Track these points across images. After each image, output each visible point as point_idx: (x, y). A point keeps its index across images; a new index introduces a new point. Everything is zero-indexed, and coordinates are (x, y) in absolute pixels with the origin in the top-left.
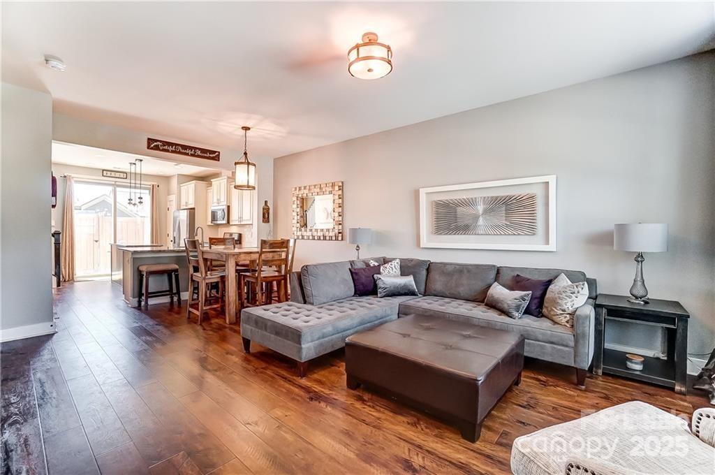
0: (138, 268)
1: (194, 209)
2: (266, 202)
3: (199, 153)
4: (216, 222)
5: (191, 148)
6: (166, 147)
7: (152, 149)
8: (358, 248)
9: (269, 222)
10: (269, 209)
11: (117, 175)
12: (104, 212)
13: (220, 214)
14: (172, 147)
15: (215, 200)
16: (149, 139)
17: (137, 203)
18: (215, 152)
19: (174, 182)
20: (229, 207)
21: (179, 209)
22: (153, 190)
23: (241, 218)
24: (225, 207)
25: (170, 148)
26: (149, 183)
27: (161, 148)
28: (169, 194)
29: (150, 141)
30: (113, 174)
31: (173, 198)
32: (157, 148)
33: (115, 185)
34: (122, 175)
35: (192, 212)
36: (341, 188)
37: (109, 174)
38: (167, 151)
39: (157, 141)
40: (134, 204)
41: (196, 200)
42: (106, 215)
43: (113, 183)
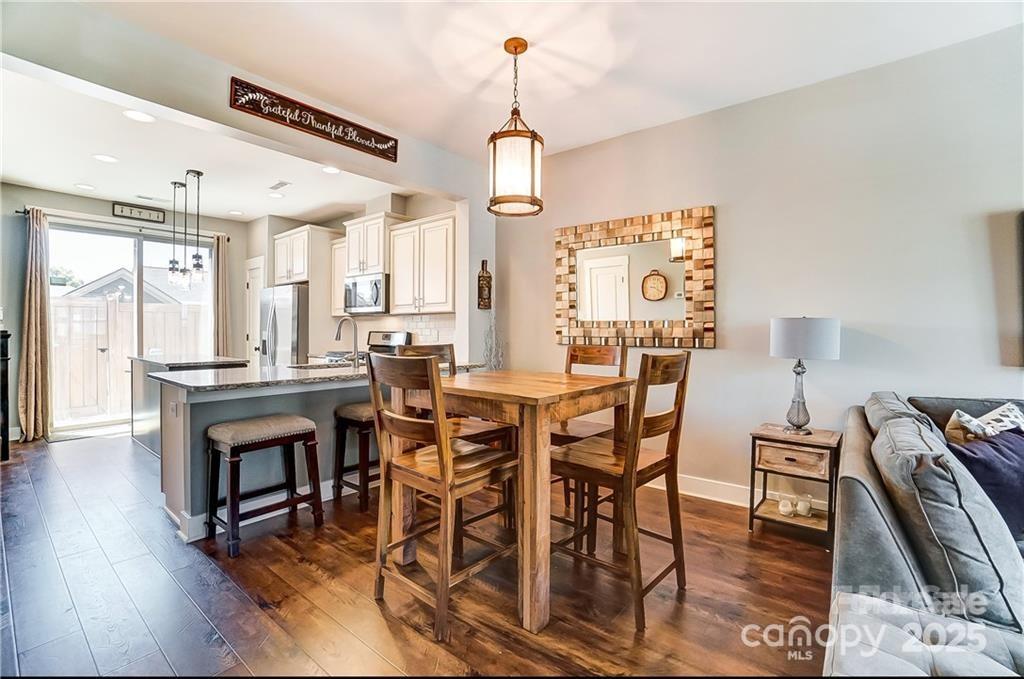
0: (206, 432)
1: (307, 282)
2: (484, 263)
3: (353, 135)
4: (354, 310)
5: (337, 121)
6: (278, 110)
7: (242, 108)
8: (799, 369)
9: (490, 307)
10: (490, 277)
11: (145, 214)
12: (118, 294)
13: (365, 292)
14: (293, 112)
15: (355, 264)
16: (234, 81)
17: (190, 266)
18: (387, 139)
19: (261, 233)
20: (388, 277)
21: (272, 284)
22: (218, 247)
23: (419, 299)
24: (381, 277)
25: (288, 114)
26: (211, 234)
27: (266, 110)
28: (249, 256)
29: (238, 86)
30: (135, 213)
31: (259, 262)
32: (254, 108)
33: (141, 237)
34: (154, 215)
35: (302, 288)
36: (708, 222)
37: (127, 211)
38: (281, 120)
39: (255, 89)
40: (184, 271)
41: (312, 266)
42: (121, 300)
43: (137, 230)
